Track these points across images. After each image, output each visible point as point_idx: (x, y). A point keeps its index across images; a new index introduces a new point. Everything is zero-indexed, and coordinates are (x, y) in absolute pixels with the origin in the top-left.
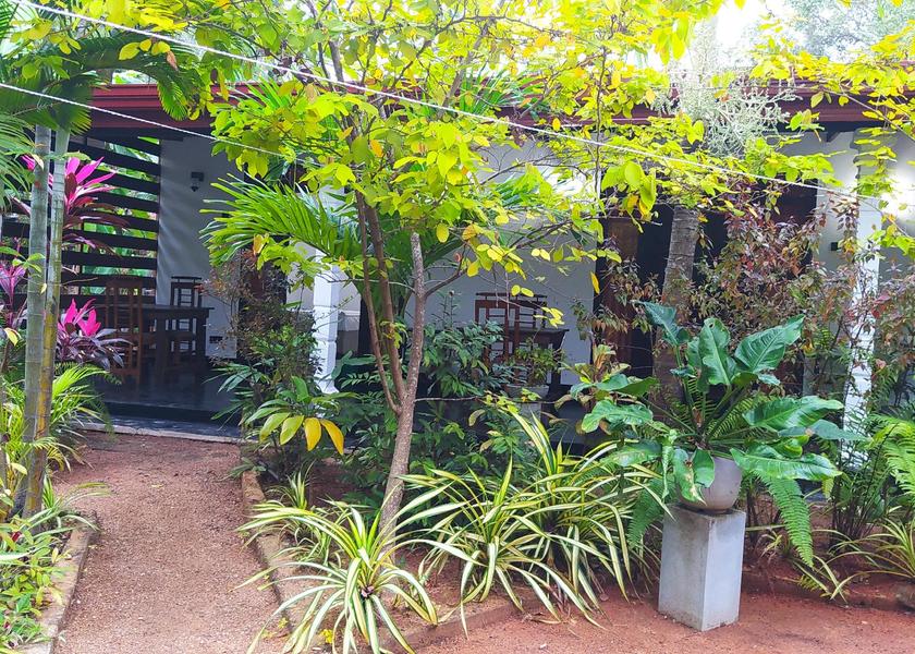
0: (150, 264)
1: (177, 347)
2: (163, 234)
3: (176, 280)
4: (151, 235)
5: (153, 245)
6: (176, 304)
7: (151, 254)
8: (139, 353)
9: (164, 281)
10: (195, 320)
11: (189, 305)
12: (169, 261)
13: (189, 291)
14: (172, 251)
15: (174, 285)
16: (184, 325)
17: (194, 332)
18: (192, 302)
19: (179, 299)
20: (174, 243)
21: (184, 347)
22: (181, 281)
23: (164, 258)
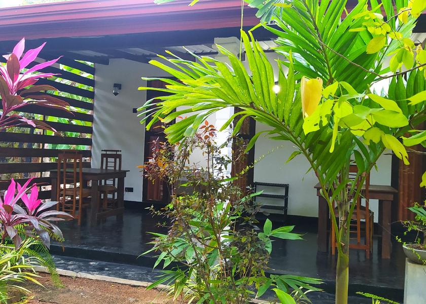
0: (88, 142)
1: (105, 196)
2: (96, 123)
3: (105, 153)
4: (89, 124)
5: (89, 130)
6: (104, 168)
7: (88, 136)
8: (80, 201)
9: (97, 153)
10: (117, 179)
11: (113, 168)
12: (99, 140)
13: (113, 160)
14: (102, 134)
15: (103, 156)
16: (110, 182)
17: (116, 186)
18: (115, 166)
19: (107, 164)
20: (103, 129)
21: (110, 196)
22: (108, 153)
23: (97, 138)
